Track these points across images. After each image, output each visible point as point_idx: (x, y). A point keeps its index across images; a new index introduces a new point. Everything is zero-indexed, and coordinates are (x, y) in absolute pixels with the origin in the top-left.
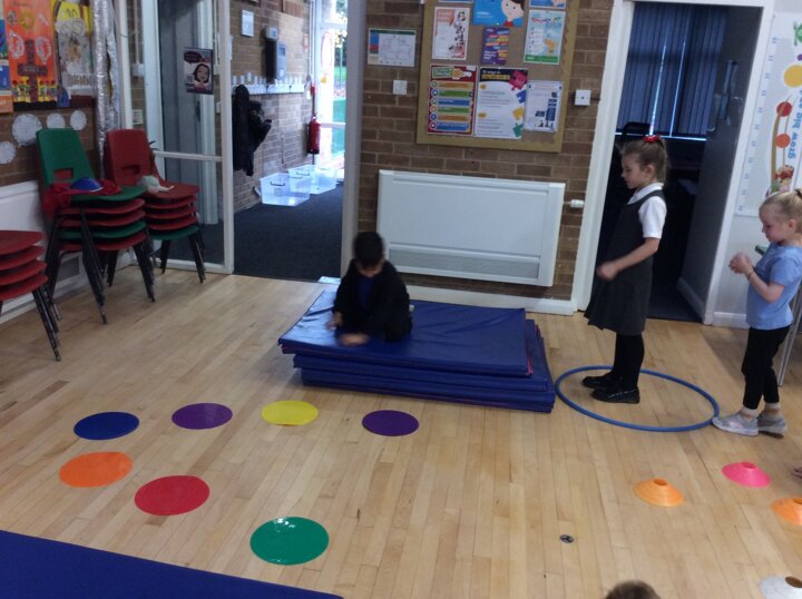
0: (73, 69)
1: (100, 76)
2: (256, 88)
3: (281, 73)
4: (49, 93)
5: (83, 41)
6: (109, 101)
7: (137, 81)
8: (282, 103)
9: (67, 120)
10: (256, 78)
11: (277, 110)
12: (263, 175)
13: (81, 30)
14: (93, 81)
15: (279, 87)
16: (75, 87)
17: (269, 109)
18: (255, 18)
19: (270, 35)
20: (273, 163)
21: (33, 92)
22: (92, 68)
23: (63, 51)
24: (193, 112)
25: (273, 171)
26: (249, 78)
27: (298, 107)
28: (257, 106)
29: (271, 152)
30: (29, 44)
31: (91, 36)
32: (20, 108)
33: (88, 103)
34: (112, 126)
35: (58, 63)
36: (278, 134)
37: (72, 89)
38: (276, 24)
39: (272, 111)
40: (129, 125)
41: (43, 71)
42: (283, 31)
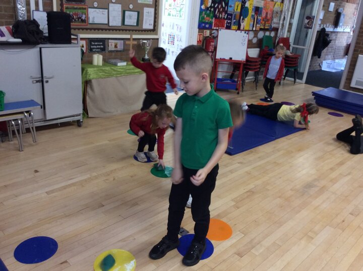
0: (275, 20)
1: (281, 22)
2: (329, 29)
3: (341, 24)
4: (268, 26)
5: (279, 13)
6: (282, 29)
7: (290, 24)
8: (339, 35)
9: (270, 34)
10: (330, 26)
11: (336, 38)
12: (325, 60)
13: (279, 10)
14: (279, 24)
15: (339, 29)
16: (274, 25)
17: (333, 37)
18: (335, 5)
19: (339, 11)
20: (330, 56)
21: (264, 26)
22: (280, 20)
23: (274, 15)
24: (305, 35)
25: (329, 59)
26: (328, 26)
27: (346, 37)
28: (328, 35)
29: (330, 52)
30: (267, 13)
31: (281, 11)
32: (261, 29)
33: (276, 30)
34: (281, 36)
35: (272, 18)
36: (334, 46)
37: (274, 26)
38: (344, 7)
39: (334, 38)
40: (285, 37)
41: (268, 20)
42: (346, 9)
